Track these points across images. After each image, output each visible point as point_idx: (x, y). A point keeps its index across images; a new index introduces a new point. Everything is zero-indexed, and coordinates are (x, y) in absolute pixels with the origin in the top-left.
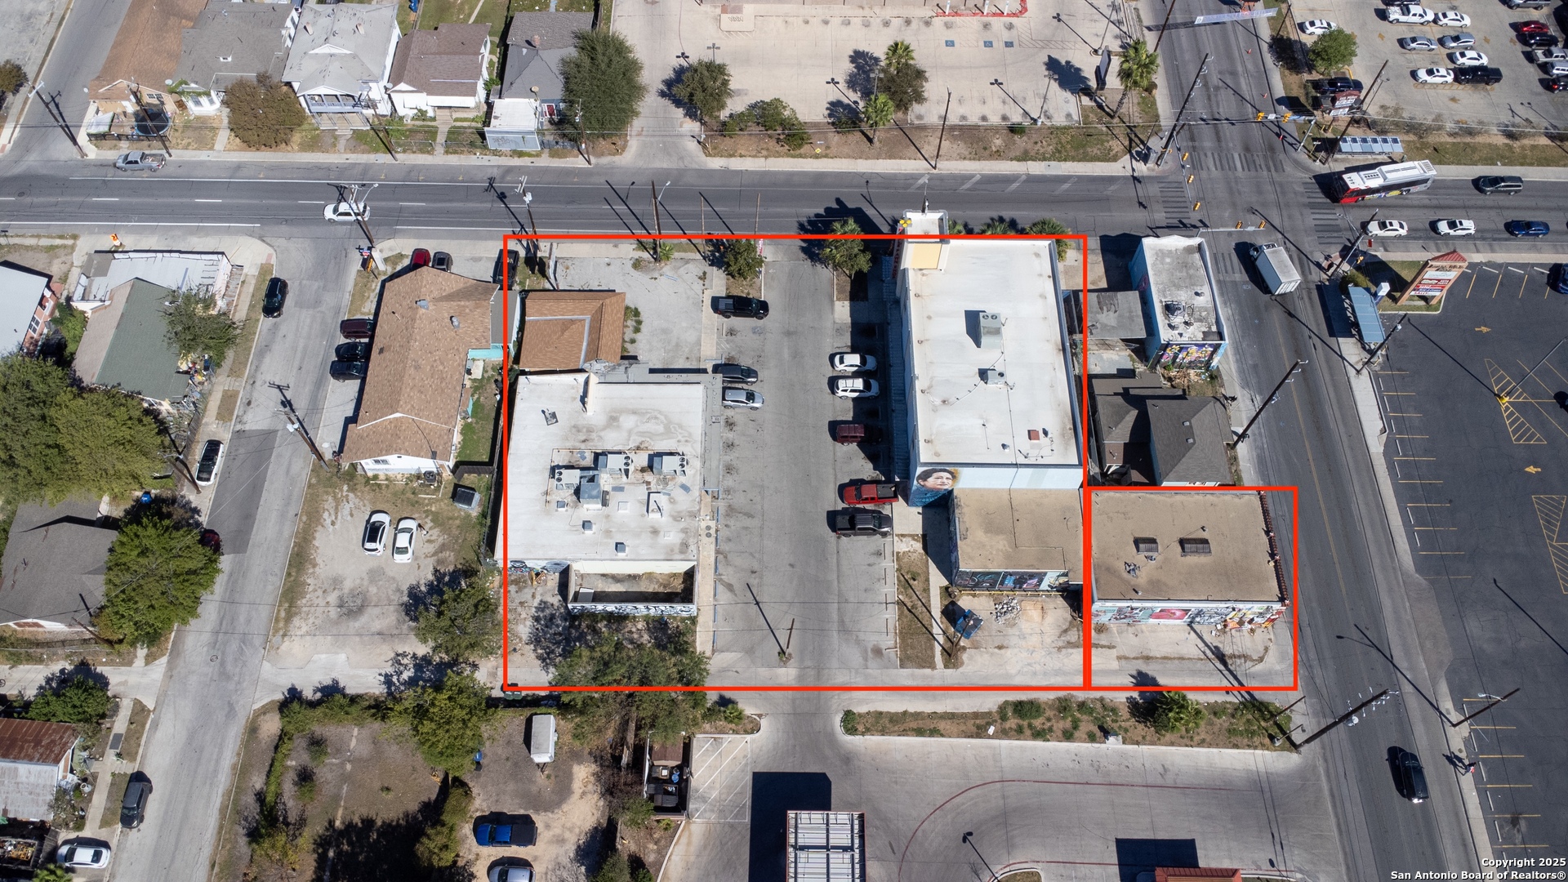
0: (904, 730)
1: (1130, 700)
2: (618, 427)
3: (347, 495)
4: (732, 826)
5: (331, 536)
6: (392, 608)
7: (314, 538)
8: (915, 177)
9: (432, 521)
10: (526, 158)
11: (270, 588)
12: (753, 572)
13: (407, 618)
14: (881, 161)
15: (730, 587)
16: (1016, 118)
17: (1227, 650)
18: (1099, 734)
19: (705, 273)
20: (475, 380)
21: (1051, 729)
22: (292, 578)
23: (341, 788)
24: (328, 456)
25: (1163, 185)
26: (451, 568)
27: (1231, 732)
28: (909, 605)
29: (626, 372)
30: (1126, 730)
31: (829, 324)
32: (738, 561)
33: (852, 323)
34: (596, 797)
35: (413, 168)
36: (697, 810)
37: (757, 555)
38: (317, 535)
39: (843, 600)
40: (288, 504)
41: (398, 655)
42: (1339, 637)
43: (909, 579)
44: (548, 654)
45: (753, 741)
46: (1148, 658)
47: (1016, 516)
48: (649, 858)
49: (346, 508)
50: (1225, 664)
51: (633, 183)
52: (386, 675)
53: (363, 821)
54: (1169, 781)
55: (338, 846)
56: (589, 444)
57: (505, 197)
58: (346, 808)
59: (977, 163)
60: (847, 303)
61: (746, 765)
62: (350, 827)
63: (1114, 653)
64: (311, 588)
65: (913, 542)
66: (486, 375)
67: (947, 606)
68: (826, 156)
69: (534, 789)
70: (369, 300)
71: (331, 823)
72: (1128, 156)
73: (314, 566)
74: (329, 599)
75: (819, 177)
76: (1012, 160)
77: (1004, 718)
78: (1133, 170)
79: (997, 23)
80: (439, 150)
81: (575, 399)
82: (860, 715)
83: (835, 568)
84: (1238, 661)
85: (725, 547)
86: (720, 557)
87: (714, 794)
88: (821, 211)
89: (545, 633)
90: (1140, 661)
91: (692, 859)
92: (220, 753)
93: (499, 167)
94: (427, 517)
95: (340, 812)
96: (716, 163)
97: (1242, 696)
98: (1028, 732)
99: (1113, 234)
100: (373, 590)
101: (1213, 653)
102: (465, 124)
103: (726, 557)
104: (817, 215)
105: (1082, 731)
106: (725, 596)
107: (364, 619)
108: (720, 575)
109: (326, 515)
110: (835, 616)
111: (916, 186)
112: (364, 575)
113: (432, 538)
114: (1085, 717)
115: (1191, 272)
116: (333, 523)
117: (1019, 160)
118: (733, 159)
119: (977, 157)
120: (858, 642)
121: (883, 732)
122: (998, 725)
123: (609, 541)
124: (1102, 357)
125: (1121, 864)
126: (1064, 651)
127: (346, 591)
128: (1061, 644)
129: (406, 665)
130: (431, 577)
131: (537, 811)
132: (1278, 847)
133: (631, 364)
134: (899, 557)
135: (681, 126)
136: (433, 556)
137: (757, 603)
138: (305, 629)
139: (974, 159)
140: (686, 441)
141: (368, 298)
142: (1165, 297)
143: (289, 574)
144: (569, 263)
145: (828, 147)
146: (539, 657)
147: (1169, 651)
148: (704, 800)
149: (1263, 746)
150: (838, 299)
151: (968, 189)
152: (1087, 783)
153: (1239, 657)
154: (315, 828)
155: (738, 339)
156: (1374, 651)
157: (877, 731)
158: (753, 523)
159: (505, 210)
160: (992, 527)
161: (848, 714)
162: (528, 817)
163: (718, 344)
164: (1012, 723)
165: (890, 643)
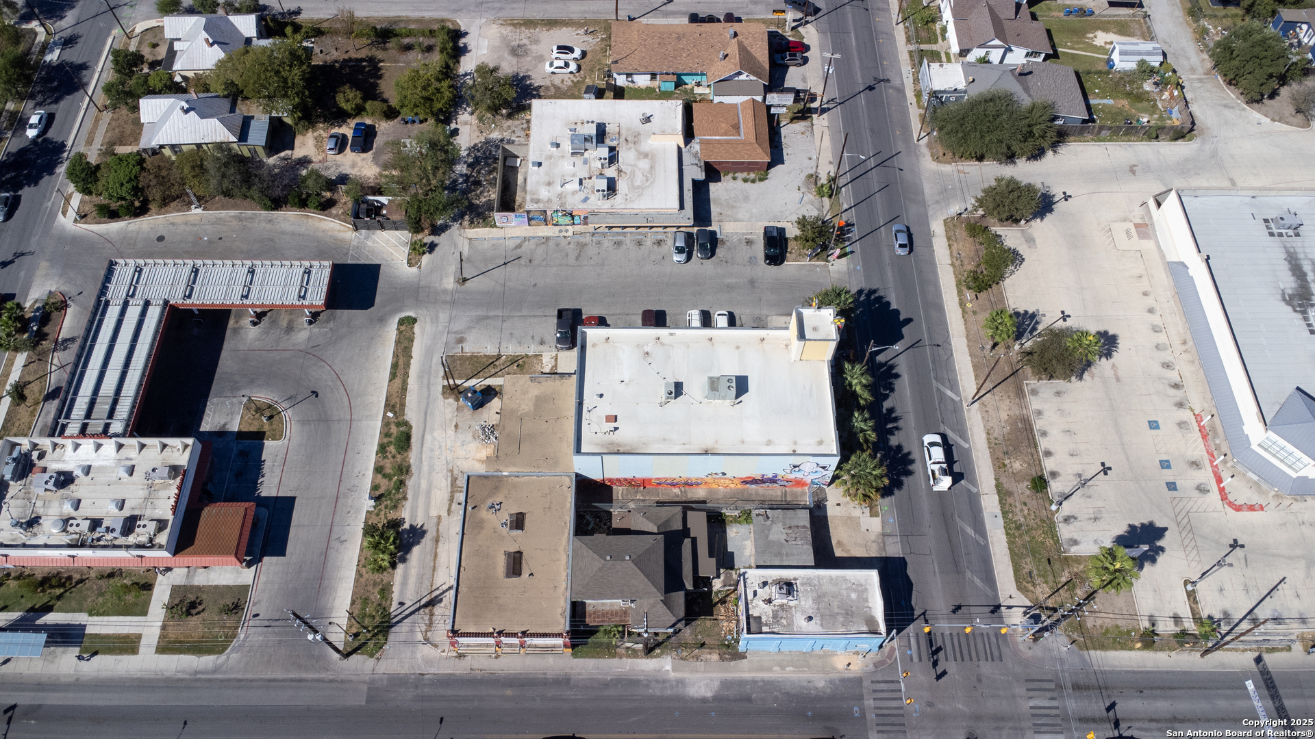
0: (398, 356)
1: (402, 521)
2: (639, 159)
4: (347, 254)
6: (515, 69)
8: (954, 386)
10: (915, 100)
11: (535, 14)
12: (530, 261)
13: (508, 78)
14: (970, 358)
15: (519, 246)
16: (1055, 487)
17: (438, 610)
18: (377, 493)
20: (692, 89)
21: (385, 457)
22: (540, 22)
23: (402, 63)
25: (993, 636)
26: (542, 94)
27: (366, 601)
28: (497, 363)
29: (693, 164)
30: (378, 515)
31: (765, 312)
32: (540, 250)
35: (891, 36)
36: (360, 234)
37: (544, 263)
38: (570, 28)
39: (504, 319)
40: (593, 13)
42: (442, 720)
43: (518, 362)
44: (478, 149)
45: (403, 264)
46: (437, 541)
47: (551, 421)
48: (334, 211)
50: (425, 606)
51: (902, 170)
54: (333, 544)
55: (368, 66)
56: (623, 143)
57: (870, 90)
58: (390, 66)
59: (986, 446)
61: (387, 261)
62: (379, 69)
63: (444, 514)
64: (533, 31)
65: (550, 366)
66: (697, 95)
67: (494, 390)
68: (964, 312)
71: (381, 61)
72: (1029, 604)
73: (548, 31)
74: (524, 40)
75: (937, 306)
76: (996, 479)
77: (398, 425)
78: (1010, 607)
79: (1205, 476)
80: (912, 47)
82: (412, 328)
83: (532, 314)
84: (427, 618)
85: (551, 243)
86: (544, 240)
87: (369, 243)
88: (894, 307)
89: (492, 146)
90: (435, 534)
91: (330, 233)
92: (431, 11)
95: (388, 64)
96: (937, 227)
97: (396, 616)
98: (386, 440)
99: (910, 572)
100: (529, 59)
101: (436, 597)
103: (543, 243)
104: (888, 304)
105: (379, 480)
106: (511, 244)
107: (509, 57)
108: (529, 240)
110: (492, 313)
111: (942, 388)
112: (539, 54)
113: (565, 83)
114: (392, 484)
115: (841, 619)
116: (578, 34)
117: (997, 486)
118: (946, 240)
119: (993, 445)
120: (469, 328)
121: (398, 342)
122: (394, 420)
123: (544, 158)
124: (747, 539)
125: (277, 498)
126: (450, 474)
127: (529, 47)
128: (456, 472)
130: (536, 85)
131: (374, 153)
132: (267, 623)
133: (700, 167)
134: (538, 356)
137: (505, 264)
138: (505, 32)
139: (989, 443)
140: (626, 199)
142: (803, 584)
143: (543, 20)
144: (808, 134)
145: (975, 313)
146: (475, 145)
147: (442, 560)
148: (367, 238)
149: (350, 627)
152: (340, 481)
153: (430, 619)
154: (379, 54)
155: (744, 247)
157: (399, 338)
158: (571, 259)
159: (858, 91)
160: (540, 401)
161: (415, 320)
162: (371, 149)
163: (736, 233)
164: (394, 429)
165: (467, 349)
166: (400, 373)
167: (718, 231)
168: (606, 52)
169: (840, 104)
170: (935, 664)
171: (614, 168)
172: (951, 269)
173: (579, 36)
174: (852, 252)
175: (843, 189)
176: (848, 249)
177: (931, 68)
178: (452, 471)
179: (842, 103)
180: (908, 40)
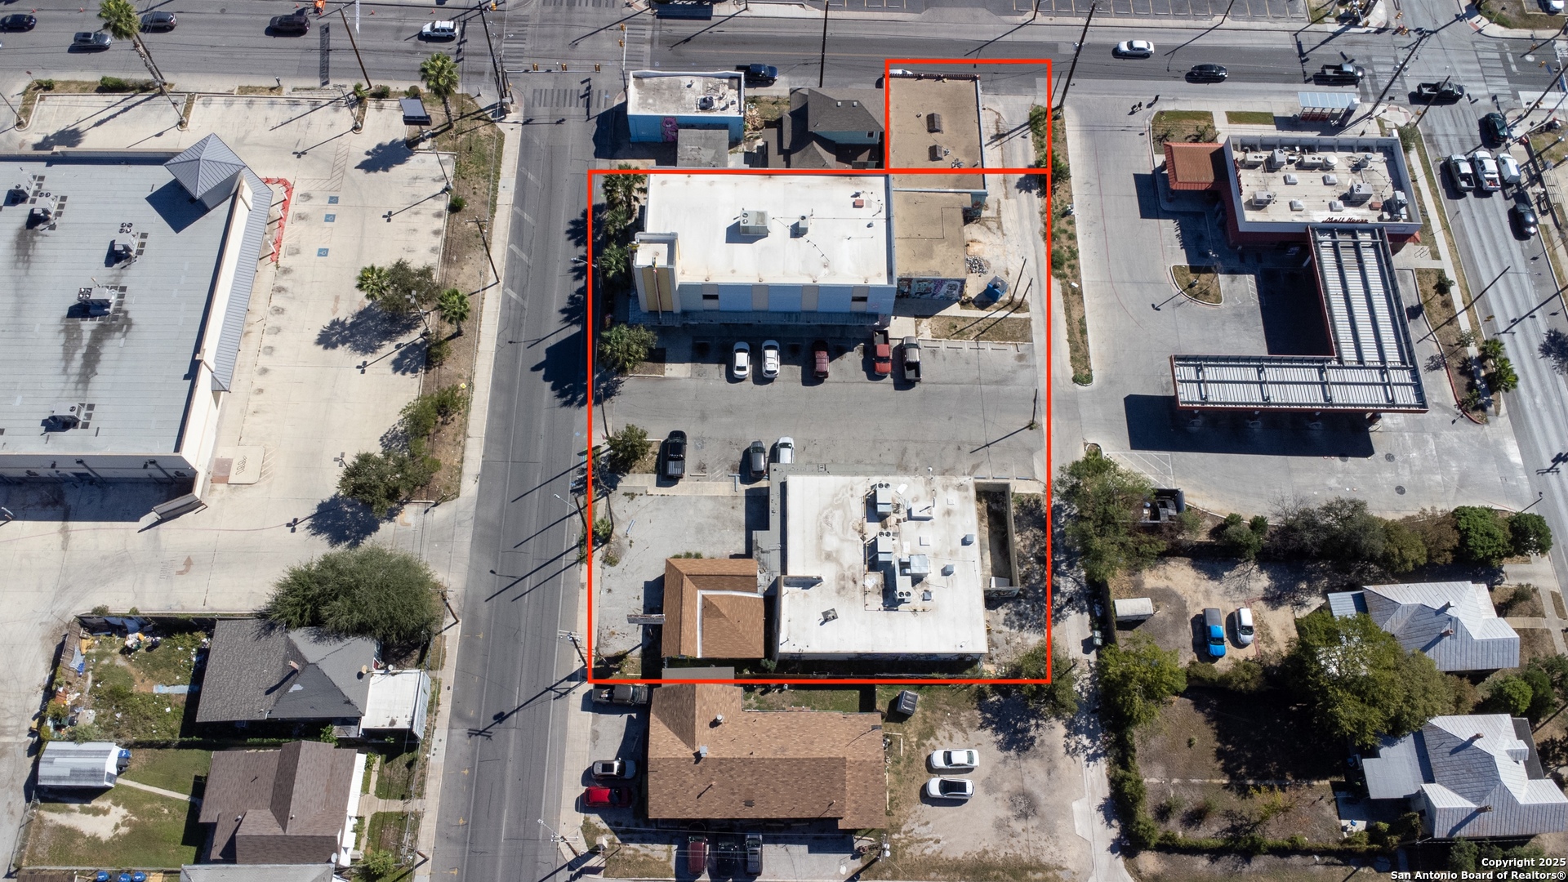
0: (1083, 342)
1: (1039, 195)
2: (837, 551)
3: (905, 833)
4: (1174, 465)
5: (952, 840)
6: (1023, 765)
7: (955, 859)
8: (507, 302)
9: (928, 739)
10: (441, 696)
12: (959, 448)
13: (1032, 748)
15: (975, 467)
16: (442, 205)
17: (994, 132)
18: (1067, 218)
19: (626, 494)
21: (1069, 247)
22: (1001, 873)
23: (1194, 785)
24: (858, 864)
25: (536, 103)
26: (977, 713)
27: (1055, 140)
28: (978, 332)
29: (768, 552)
30: (1062, 201)
31: (693, 383)
32: (949, 461)
33: (692, 360)
34: (1168, 568)
35: (443, 835)
37: (942, 446)
38: (951, 856)
39: (978, 381)
41: (1068, 752)
43: (956, 330)
44: (1051, 616)
45: (1105, 449)
46: (1004, 180)
47: (916, 236)
48: (1212, 524)
49: (921, 831)
50: (1004, 135)
51: (492, 572)
52: (1088, 760)
53: (1219, 759)
54: (1095, 182)
55: (1243, 778)
56: (857, 577)
57: (502, 713)
58: (1211, 777)
59: (494, 245)
60: (667, 366)
61: (1127, 452)
62: (1226, 770)
63: (1003, 200)
64: (1010, 851)
65: (922, 326)
66: (756, 705)
67: (978, 306)
68: (471, 378)
69: (1169, 619)
70: (651, 854)
71: (1226, 787)
72: (499, 124)
73: (986, 852)
74: (1020, 830)
75: (500, 387)
76: (493, 216)
77: (1064, 276)
78: (516, 122)
79: (298, 206)
80: (414, 805)
81: (805, 595)
82: (1075, 372)
83: (949, 386)
84: (1001, 127)
86: (947, 474)
88: (549, 385)
89: (1033, 619)
91: (1203, 493)
93: (451, 727)
94: (924, 745)
95: (1215, 781)
96: (469, 487)
97: (1026, 129)
98: (1073, 262)
99: (592, 149)
100: (1006, 786)
101: (997, 140)
102: (374, 777)
103: (947, 470)
104: (553, 388)
105: (1069, 229)
107: (1037, 791)
108: (964, 474)
109: (928, 852)
110: (993, 387)
111: (520, 300)
112: (993, 797)
113: (947, 735)
114: (1056, 225)
115: (664, 86)
116: (937, 841)
117: (495, 210)
118: (465, 470)
119: (487, 244)
120: (1014, 372)
121: (1086, 357)
122: (1070, 280)
123: (961, 551)
125: (1158, 217)
126: (1005, 232)
127: (1010, 813)
129: (1077, 743)
130: (988, 731)
131: (1186, 614)
133: (758, 548)
134: (936, 337)
135: (409, 525)
136: (965, 732)
137: (988, 445)
138: (1053, 849)
139: (490, 247)
140: (851, 489)
141: (647, 855)
142: (693, 108)
144: (606, 633)
145: (460, 376)
146: (1055, 623)
149: (1063, 124)
150: (663, 373)
151: (529, 255)
152: (1105, 231)
153: (998, 126)
154: (1232, 800)
155: (709, 463)
156: (983, 49)
157: (1086, 362)
158: (912, 449)
159: (521, 712)
160: (928, 254)
161: (1075, 380)
162: (1193, 621)
163: (716, 480)
164: (1067, 271)
165: (1012, 348)
166: (1076, 325)
167: (738, 483)
168: (891, 800)
169: (551, 689)
170: (589, 88)
171: (869, 537)
172: (470, 431)
173: (936, 836)
174: (581, 454)
175: (574, 544)
176: (585, 458)
177: (409, 719)
178: (1004, 235)
179: (547, 689)
180: (418, 816)
